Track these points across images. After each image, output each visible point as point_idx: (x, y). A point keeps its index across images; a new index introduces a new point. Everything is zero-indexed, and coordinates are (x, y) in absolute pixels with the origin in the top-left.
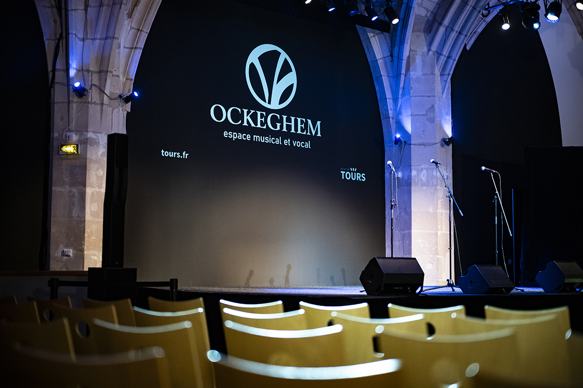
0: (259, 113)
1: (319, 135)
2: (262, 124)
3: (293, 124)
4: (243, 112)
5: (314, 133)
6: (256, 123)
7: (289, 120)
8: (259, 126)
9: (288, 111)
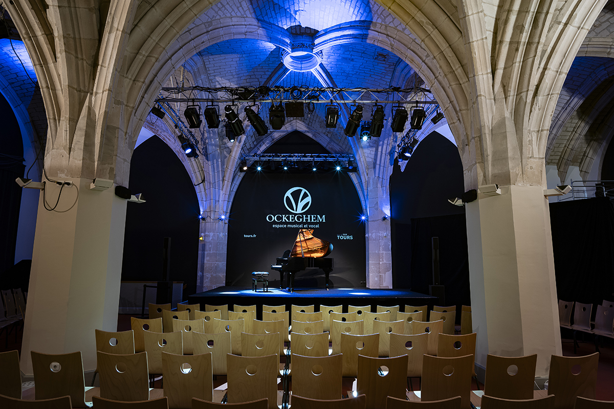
0: (291, 216)
1: (324, 221)
3: (309, 218)
4: (282, 216)
5: (321, 221)
6: (289, 220)
9: (306, 213)
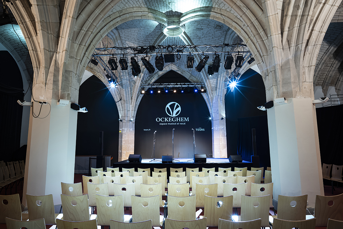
0: (169, 118)
2: (170, 120)
3: (180, 119)
5: (186, 121)
7: (178, 118)
8: (169, 121)
9: (178, 117)
